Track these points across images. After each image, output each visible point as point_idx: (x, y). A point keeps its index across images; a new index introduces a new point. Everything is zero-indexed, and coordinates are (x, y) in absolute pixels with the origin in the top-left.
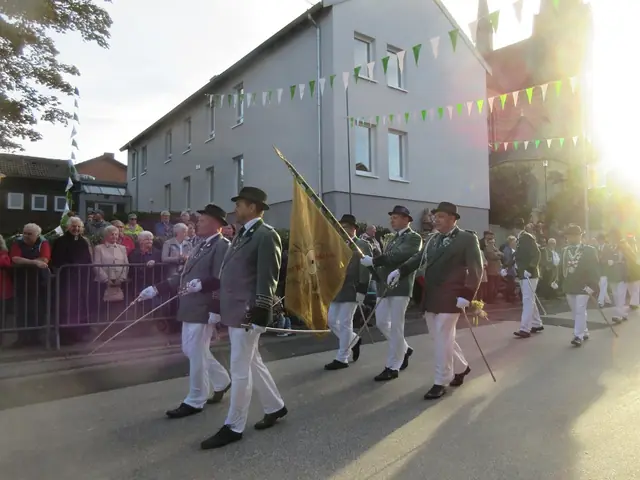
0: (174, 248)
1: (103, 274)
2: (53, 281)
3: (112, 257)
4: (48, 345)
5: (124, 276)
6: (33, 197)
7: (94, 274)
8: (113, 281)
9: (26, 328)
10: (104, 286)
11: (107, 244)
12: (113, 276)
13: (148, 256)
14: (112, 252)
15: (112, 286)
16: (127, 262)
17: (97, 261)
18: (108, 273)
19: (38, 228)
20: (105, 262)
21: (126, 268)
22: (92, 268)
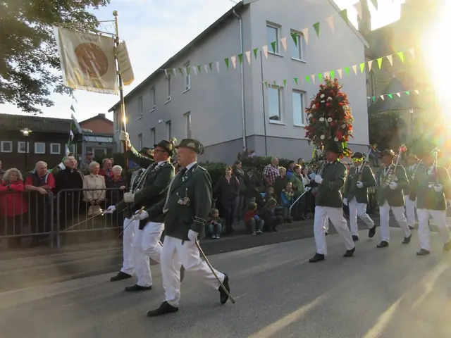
1: (89, 197)
2: (55, 201)
3: (95, 183)
4: (52, 245)
5: (103, 197)
6: (51, 145)
7: (82, 196)
8: (95, 200)
9: (37, 234)
10: (89, 204)
11: (92, 175)
12: (95, 198)
13: (120, 183)
14: (95, 180)
15: (95, 204)
16: (105, 187)
17: (85, 187)
18: (93, 195)
19: (45, 164)
20: (90, 188)
21: (104, 191)
22: (82, 192)
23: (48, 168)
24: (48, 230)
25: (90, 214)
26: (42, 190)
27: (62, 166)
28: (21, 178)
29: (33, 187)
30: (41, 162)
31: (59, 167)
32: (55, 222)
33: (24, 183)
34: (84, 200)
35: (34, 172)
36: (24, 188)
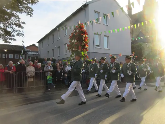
0: (47, 67)
1: (28, 74)
2: (16, 76)
3: (31, 70)
5: (34, 75)
7: (26, 74)
8: (31, 76)
9: (9, 88)
10: (29, 77)
12: (31, 75)
13: (40, 70)
14: (31, 69)
15: (31, 77)
16: (35, 71)
17: (27, 71)
18: (30, 74)
19: (12, 62)
20: (29, 71)
21: (34, 72)
22: (26, 73)
23: (13, 64)
24: (13, 87)
25: (29, 81)
26: (11, 72)
27: (18, 63)
28: (3, 67)
29: (7, 71)
30: (11, 62)
31: (17, 64)
32: (16, 84)
33: (4, 69)
34: (27, 76)
35: (8, 65)
36: (4, 71)
